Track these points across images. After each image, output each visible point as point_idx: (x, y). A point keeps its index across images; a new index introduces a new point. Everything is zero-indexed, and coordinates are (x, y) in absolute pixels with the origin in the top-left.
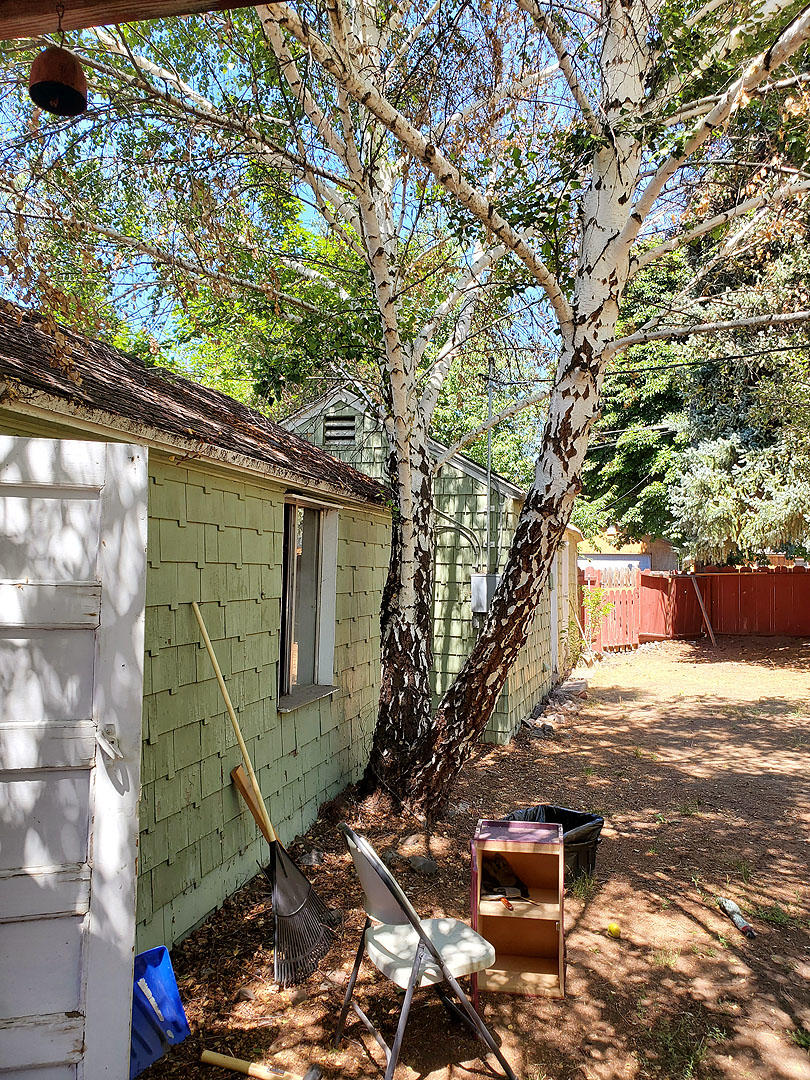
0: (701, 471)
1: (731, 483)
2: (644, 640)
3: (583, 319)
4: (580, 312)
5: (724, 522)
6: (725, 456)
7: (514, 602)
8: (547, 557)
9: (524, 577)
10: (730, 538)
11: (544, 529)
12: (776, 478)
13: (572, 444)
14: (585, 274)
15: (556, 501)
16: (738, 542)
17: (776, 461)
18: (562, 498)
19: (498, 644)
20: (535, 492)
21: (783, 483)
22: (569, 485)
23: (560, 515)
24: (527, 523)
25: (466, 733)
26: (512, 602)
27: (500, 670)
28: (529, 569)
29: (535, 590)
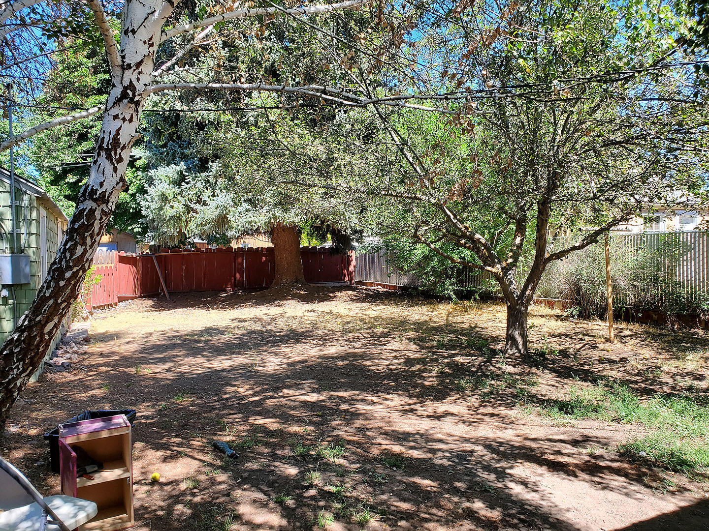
0: (161, 185)
1: (181, 194)
2: (121, 299)
3: (129, 66)
4: (127, 61)
5: (177, 219)
6: (176, 176)
7: (70, 268)
8: (98, 235)
9: (80, 250)
10: (181, 230)
11: (98, 214)
12: (209, 192)
13: (120, 154)
14: (130, 34)
15: (107, 194)
16: (186, 232)
17: (208, 181)
18: (112, 192)
19: (56, 301)
20: (90, 187)
21: (213, 196)
22: (118, 183)
23: (110, 204)
24: (84, 210)
25: (24, 371)
26: (69, 268)
27: (56, 320)
28: (84, 243)
29: (88, 259)
